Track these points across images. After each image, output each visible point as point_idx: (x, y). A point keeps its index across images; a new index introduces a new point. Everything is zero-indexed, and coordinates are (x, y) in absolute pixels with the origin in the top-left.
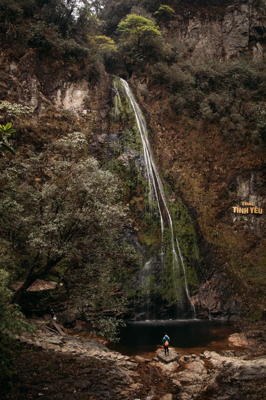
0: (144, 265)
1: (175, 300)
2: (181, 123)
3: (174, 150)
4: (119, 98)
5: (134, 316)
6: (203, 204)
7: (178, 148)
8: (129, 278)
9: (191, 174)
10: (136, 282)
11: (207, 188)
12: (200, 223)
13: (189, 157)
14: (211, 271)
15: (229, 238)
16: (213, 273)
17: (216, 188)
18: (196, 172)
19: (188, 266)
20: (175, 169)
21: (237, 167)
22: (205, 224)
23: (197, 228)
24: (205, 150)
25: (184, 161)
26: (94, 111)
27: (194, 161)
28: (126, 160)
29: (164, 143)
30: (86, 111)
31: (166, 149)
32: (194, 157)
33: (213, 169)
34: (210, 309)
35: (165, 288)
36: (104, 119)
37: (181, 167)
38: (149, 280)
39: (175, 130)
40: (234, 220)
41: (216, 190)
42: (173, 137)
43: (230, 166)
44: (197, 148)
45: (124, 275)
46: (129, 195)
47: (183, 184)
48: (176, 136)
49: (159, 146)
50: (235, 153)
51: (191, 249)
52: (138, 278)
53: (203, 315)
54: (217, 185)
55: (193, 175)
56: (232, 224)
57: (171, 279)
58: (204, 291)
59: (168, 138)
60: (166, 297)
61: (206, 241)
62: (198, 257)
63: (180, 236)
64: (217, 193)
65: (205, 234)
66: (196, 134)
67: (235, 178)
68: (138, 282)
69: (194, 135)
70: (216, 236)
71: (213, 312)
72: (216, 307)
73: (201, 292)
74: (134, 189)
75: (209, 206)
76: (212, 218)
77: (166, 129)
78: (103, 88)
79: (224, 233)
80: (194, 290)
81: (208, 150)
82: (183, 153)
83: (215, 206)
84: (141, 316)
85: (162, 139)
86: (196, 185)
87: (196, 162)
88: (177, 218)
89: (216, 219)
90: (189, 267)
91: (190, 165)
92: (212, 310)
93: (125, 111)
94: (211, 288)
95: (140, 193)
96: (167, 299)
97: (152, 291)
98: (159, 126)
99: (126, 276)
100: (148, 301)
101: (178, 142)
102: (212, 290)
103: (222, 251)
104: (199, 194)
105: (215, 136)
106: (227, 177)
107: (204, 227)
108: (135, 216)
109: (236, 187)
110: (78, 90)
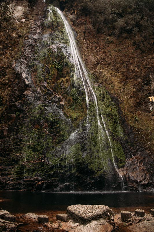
0: (69, 135)
1: (102, 170)
2: (102, 39)
3: (97, 57)
4: (52, 13)
5: (57, 185)
6: (123, 95)
7: (100, 55)
8: (53, 147)
9: (111, 73)
10: (61, 151)
11: (126, 83)
12: (122, 108)
13: (110, 61)
14: (135, 149)
15: (148, 123)
16: (137, 150)
17: (133, 83)
18: (116, 72)
19: (113, 140)
20: (98, 69)
21: (149, 66)
22: (126, 110)
23: (120, 112)
24: (122, 56)
25: (105, 65)
26: (31, 21)
27: (113, 65)
28: (55, 48)
29: (89, 52)
30: (25, 20)
31: (90, 56)
32: (114, 61)
33: (129, 70)
34: (139, 180)
35: (91, 157)
36: (39, 26)
37: (103, 68)
38: (74, 149)
39: (98, 43)
40: (151, 108)
41: (133, 85)
42: (96, 48)
43: (143, 66)
44: (116, 55)
45: (48, 144)
46: (56, 75)
47: (106, 80)
48: (98, 47)
49: (85, 54)
50: (146, 57)
51: (115, 128)
52: (62, 147)
53: (132, 187)
54: (134, 81)
55: (113, 74)
56: (149, 112)
57: (97, 149)
58: (131, 165)
59: (91, 49)
60: (93, 167)
61: (128, 124)
62: (122, 136)
63: (105, 114)
64: (135, 87)
65: (127, 118)
66: (114, 46)
67: (148, 75)
68: (63, 151)
69: (112, 46)
70: (137, 121)
71: (142, 183)
72: (145, 178)
73: (128, 166)
74: (62, 71)
75: (128, 97)
76: (132, 106)
77: (90, 42)
78: (40, 9)
79: (143, 118)
80: (121, 163)
81: (124, 56)
82: (104, 59)
83: (134, 97)
84: (66, 186)
85: (87, 49)
86: (116, 81)
87: (115, 65)
88: (101, 99)
89: (135, 107)
90: (115, 141)
91: (110, 68)
92: (141, 182)
93: (56, 21)
94: (137, 162)
95: (67, 73)
96: (94, 169)
97: (77, 160)
98: (85, 40)
99: (51, 145)
100: (74, 171)
101: (100, 51)
102: (138, 164)
103: (143, 133)
104: (119, 88)
105: (128, 46)
106: (141, 74)
107: (126, 112)
108: (61, 92)
109: (149, 82)
110: (19, 6)
